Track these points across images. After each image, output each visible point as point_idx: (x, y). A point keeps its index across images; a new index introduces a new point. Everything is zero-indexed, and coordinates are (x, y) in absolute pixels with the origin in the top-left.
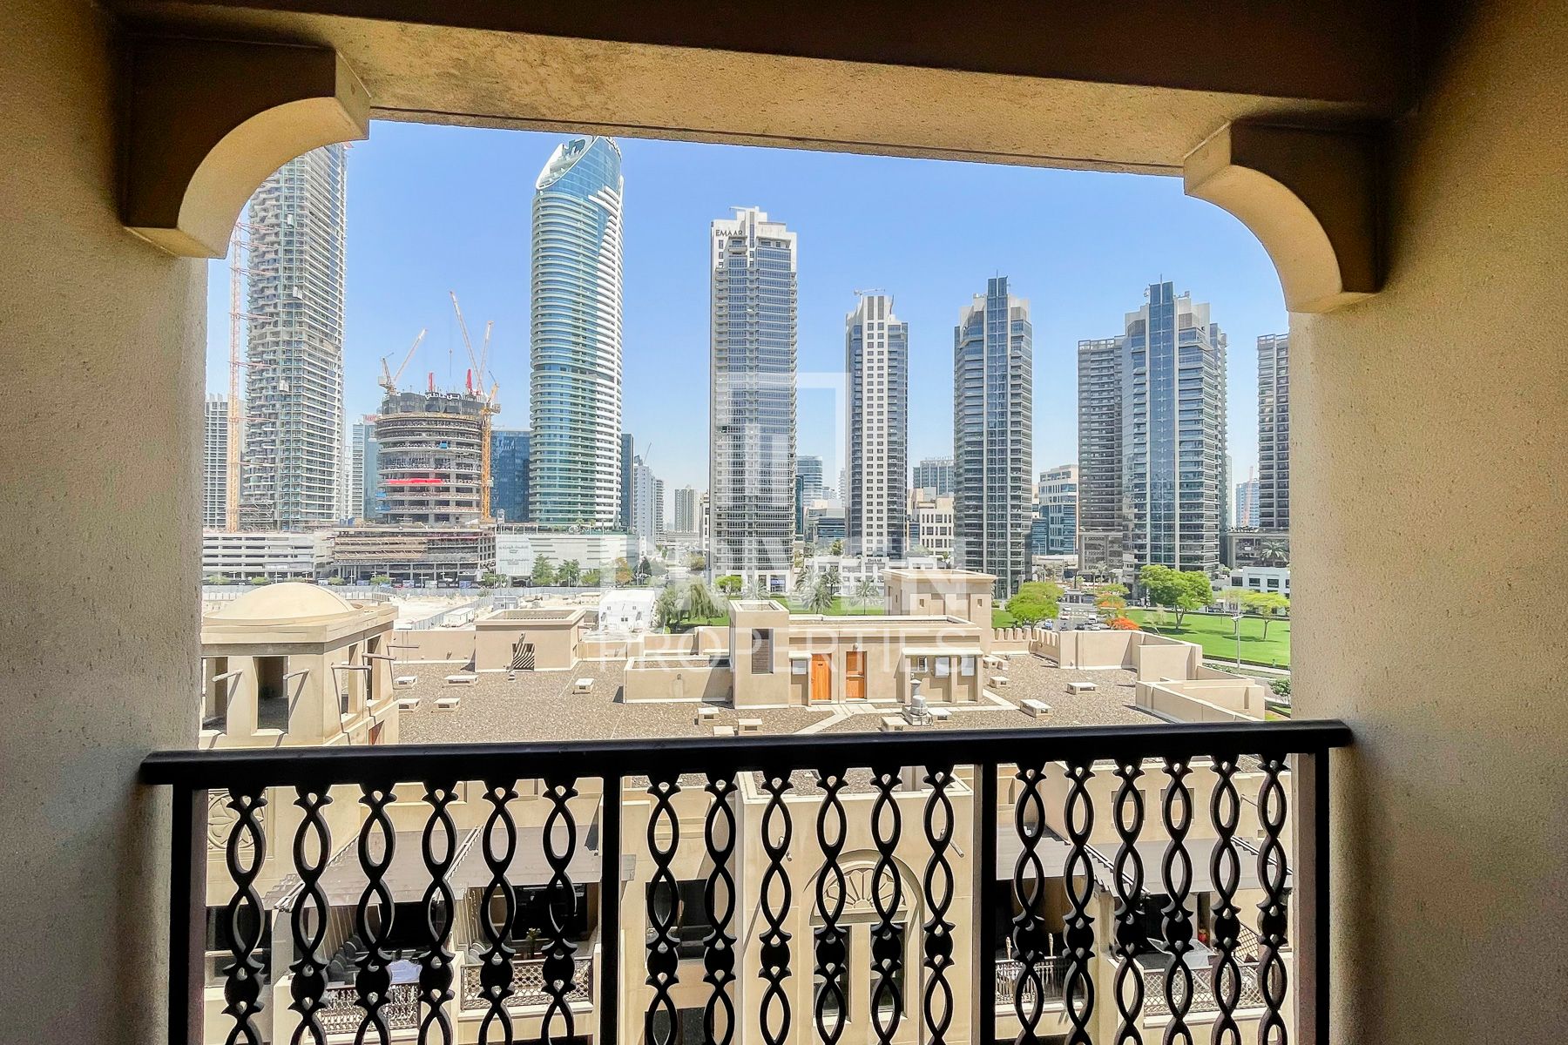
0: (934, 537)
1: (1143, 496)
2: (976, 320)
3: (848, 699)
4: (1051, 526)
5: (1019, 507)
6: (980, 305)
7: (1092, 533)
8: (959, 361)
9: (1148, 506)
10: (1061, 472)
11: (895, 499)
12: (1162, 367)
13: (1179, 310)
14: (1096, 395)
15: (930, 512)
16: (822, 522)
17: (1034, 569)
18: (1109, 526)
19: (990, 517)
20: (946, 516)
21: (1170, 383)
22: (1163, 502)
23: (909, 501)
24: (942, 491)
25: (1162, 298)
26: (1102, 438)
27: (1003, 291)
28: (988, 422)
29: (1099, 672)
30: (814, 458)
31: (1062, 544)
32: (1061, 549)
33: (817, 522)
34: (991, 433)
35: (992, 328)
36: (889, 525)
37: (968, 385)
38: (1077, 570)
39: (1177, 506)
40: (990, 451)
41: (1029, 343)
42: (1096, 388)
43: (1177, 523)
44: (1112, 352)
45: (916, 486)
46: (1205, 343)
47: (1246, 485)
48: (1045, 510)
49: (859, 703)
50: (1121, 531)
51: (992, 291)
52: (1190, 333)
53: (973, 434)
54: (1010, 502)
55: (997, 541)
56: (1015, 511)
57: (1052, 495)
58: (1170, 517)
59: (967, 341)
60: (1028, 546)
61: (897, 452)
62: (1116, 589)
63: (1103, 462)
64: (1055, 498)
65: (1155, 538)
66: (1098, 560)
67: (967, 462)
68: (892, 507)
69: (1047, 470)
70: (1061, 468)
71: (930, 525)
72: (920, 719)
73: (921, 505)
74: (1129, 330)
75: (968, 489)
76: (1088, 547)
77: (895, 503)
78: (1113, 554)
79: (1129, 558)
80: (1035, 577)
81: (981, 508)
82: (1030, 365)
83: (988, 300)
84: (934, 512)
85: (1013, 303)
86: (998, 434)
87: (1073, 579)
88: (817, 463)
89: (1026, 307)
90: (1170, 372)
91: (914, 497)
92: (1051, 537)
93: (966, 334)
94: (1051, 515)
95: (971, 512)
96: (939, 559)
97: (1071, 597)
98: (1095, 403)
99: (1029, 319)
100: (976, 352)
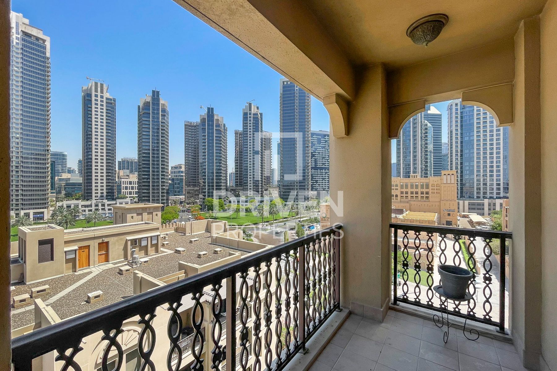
0: (128, 191)
1: (205, 176)
2: (147, 104)
3: (99, 264)
4: (175, 186)
5: (164, 179)
6: (149, 99)
7: (189, 188)
8: (140, 119)
9: (207, 179)
10: (178, 166)
11: (110, 174)
12: (211, 134)
13: (215, 118)
14: (190, 141)
15: (126, 180)
16: (67, 184)
17: (170, 201)
18: (194, 186)
19: (153, 182)
20: (133, 182)
21: (213, 140)
22: (211, 178)
23: (117, 175)
24: (131, 172)
25: (210, 112)
26: (192, 156)
27: (158, 96)
28: (152, 146)
29: (198, 234)
30: (61, 152)
31: (179, 192)
32: (179, 194)
33: (65, 184)
34: (153, 150)
35: (153, 109)
36: (107, 186)
37: (144, 129)
38: (184, 201)
39: (215, 179)
40: (153, 157)
41: (168, 118)
42: (190, 138)
43: (215, 184)
44: (195, 127)
45: (119, 169)
46: (222, 129)
47: (231, 173)
48: (173, 180)
49: (104, 264)
50: (198, 187)
51: (153, 95)
52: (218, 125)
53: (146, 150)
54: (160, 177)
55: (156, 191)
56: (163, 180)
57: (175, 174)
58: (213, 183)
59: (143, 112)
60: (167, 193)
61: (111, 153)
62: (197, 207)
63: (193, 164)
64: (176, 176)
65: (209, 189)
66: (191, 197)
67: (143, 160)
68: (108, 178)
69: (173, 165)
70: (179, 165)
71: (126, 185)
72: (136, 264)
73: (122, 177)
74: (201, 120)
75: (144, 171)
76: (188, 193)
77: (110, 176)
78: (196, 195)
79: (201, 196)
80: (170, 204)
81: (149, 178)
82: (168, 126)
83: (152, 98)
84: (129, 180)
85: (162, 102)
86: (156, 150)
87: (183, 204)
88: (64, 155)
89: (166, 104)
90: (213, 136)
91: (119, 174)
92: (175, 190)
93: (143, 109)
94: (175, 182)
95: (145, 180)
96: (131, 200)
97: (183, 210)
98: (190, 143)
99: (168, 109)
100: (147, 117)
